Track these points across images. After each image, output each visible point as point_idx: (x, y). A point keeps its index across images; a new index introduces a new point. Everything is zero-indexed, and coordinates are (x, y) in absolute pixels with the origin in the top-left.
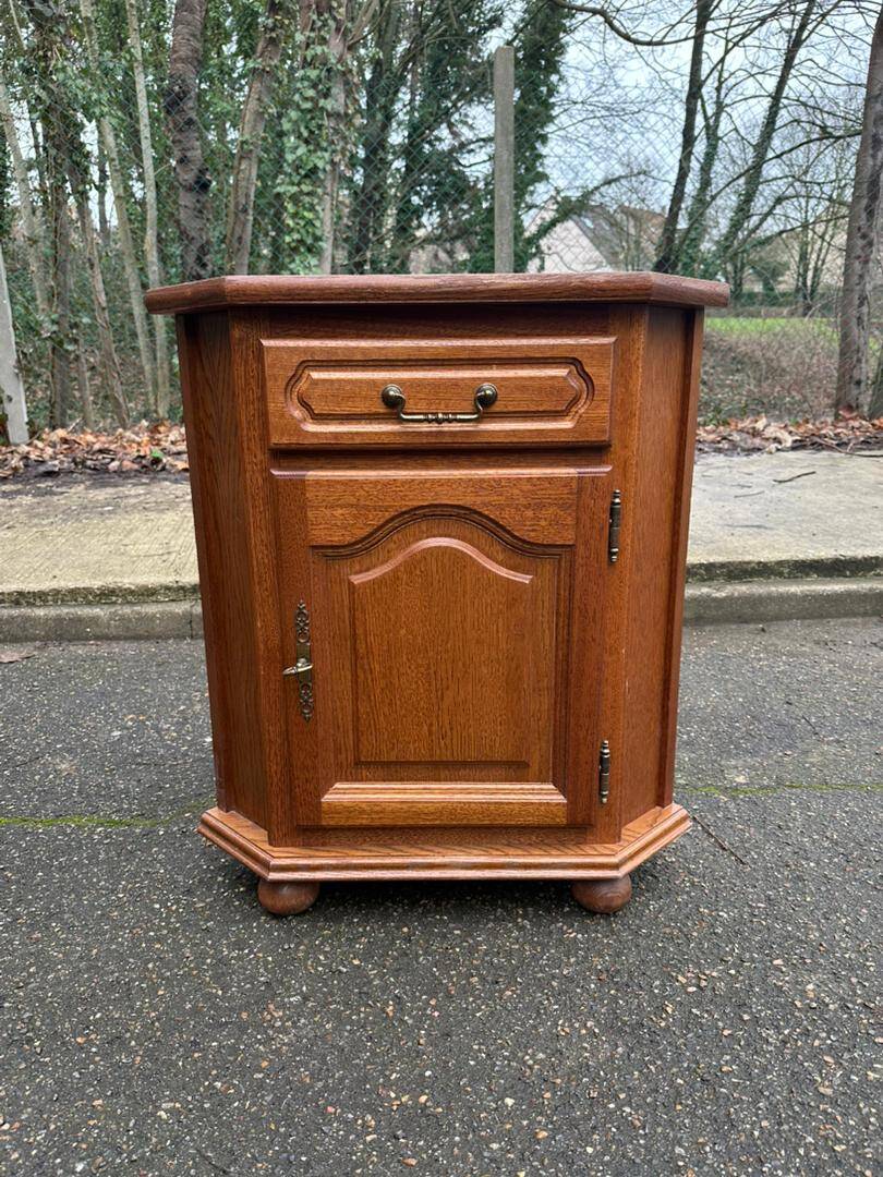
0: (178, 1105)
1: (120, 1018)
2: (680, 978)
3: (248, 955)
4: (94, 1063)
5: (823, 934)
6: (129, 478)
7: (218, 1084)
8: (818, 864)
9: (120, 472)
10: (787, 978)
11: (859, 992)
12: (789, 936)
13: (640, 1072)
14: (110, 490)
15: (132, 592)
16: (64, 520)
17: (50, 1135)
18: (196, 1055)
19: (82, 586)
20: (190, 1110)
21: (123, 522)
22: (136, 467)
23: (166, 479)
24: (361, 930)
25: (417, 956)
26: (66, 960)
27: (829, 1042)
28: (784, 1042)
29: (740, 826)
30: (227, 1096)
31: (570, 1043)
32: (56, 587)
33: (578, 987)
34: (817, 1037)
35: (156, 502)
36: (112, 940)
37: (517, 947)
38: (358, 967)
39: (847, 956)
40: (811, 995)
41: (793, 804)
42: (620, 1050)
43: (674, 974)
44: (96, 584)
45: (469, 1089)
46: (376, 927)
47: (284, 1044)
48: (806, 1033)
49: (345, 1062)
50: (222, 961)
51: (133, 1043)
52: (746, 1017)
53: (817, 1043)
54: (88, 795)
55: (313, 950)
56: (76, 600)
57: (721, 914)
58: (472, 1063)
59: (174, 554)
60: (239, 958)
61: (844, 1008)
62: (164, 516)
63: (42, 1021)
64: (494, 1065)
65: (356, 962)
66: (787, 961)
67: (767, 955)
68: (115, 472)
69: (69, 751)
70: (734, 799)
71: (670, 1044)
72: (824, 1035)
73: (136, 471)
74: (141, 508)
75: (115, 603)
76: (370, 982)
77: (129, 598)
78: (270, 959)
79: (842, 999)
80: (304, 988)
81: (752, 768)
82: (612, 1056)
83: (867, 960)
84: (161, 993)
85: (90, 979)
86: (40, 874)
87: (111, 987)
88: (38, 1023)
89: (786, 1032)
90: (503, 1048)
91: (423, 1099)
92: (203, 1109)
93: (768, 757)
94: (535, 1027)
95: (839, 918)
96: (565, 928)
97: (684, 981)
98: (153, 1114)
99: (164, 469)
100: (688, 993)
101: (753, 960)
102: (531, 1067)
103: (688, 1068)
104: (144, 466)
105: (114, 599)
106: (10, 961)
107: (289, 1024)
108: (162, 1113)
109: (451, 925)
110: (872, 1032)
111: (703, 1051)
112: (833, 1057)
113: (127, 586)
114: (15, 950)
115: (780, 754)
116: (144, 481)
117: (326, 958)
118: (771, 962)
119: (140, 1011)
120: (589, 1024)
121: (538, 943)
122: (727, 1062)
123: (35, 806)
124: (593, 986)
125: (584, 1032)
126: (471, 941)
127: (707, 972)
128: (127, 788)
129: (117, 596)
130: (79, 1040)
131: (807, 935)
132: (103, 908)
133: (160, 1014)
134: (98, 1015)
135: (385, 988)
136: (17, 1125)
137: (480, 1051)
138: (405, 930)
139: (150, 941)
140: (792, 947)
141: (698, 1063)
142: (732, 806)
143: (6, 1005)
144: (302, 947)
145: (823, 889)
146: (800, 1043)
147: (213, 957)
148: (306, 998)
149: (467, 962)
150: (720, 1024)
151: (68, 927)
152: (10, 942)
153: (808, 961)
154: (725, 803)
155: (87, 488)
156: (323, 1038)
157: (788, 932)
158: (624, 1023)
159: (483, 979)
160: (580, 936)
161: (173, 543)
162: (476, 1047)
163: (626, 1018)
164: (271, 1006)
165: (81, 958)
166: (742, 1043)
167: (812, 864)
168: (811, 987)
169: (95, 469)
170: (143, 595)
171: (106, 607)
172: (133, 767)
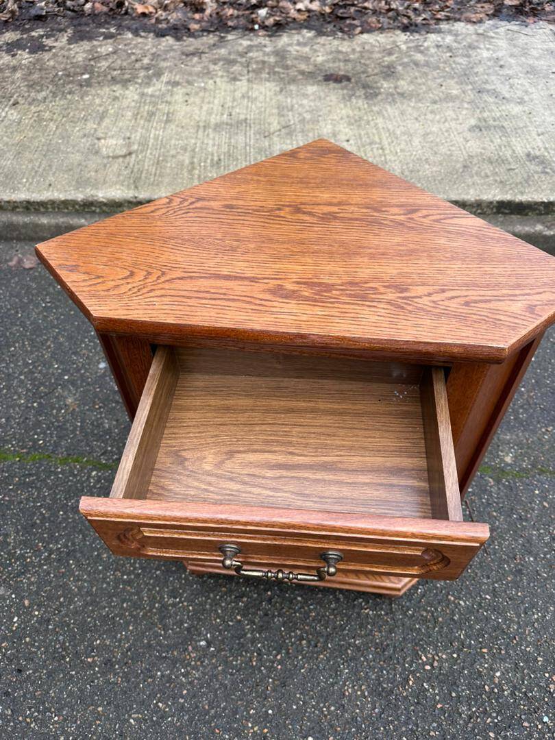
0: (140, 716)
1: (110, 645)
2: (423, 658)
3: (179, 603)
4: (98, 678)
5: (519, 627)
6: (100, 25)
7: (160, 704)
8: (535, 559)
9: (93, 15)
10: (486, 665)
11: (526, 682)
12: (497, 628)
13: (385, 728)
14: (86, 45)
15: (105, 204)
16: (54, 93)
17: (78, 727)
18: (149, 680)
19: (70, 198)
20: (146, 720)
21: (97, 101)
22: (105, 9)
23: (129, 29)
24: (243, 589)
25: (274, 616)
26: (79, 594)
27: (496, 721)
28: (470, 717)
29: (495, 514)
30: (165, 712)
31: (349, 701)
32: (52, 198)
33: (362, 655)
34: (490, 716)
35: (121, 69)
36: (104, 579)
37: (332, 617)
38: (240, 621)
39: (528, 649)
40: (497, 681)
41: (537, 492)
42: (377, 710)
43: (420, 653)
44: (80, 197)
45: (290, 727)
46: (253, 588)
47: (196, 678)
48: (485, 712)
49: (227, 697)
50: (164, 607)
51: (117, 666)
52: (454, 695)
53: (489, 720)
54: (87, 434)
55: (216, 603)
56: (67, 209)
57: (461, 602)
58: (294, 707)
59: (134, 156)
60: (174, 605)
61: (513, 694)
62: (127, 92)
63: (70, 642)
64: (306, 711)
65: (239, 618)
66: (490, 649)
67: (480, 643)
68: (89, 15)
69: (73, 383)
70: (498, 481)
71: (405, 709)
72: (494, 715)
73: (106, 14)
74: (109, 77)
75: (94, 212)
76: (245, 634)
77: (104, 208)
78: (191, 608)
79: (514, 687)
80: (209, 635)
81: (520, 445)
82: (371, 714)
83: (539, 655)
84: (131, 628)
85: (93, 611)
86: (61, 513)
87: (104, 619)
88: (67, 644)
89: (474, 709)
90: (313, 698)
91: (266, 730)
92: (152, 720)
93: (534, 432)
94: (332, 685)
95: (534, 614)
96: (363, 604)
97: (424, 659)
98: (128, 721)
99: (126, 13)
100: (424, 670)
101: (470, 646)
102: (325, 716)
103: (411, 730)
104: (111, 10)
105: (93, 208)
106: (51, 591)
107: (199, 663)
108: (132, 721)
109: (297, 592)
110: (523, 717)
111: (423, 718)
112: (494, 733)
113: (101, 200)
114: (51, 582)
115: (543, 430)
116: (113, 30)
117: (222, 611)
118: (481, 649)
119: (120, 641)
120: (363, 687)
121: (346, 615)
122: (434, 727)
123: (55, 441)
124: (371, 656)
125: (359, 693)
126: (306, 608)
127: (440, 654)
128: (110, 429)
129: (95, 206)
130: (89, 660)
131: (509, 627)
132: (98, 550)
133: (131, 645)
134: (98, 642)
135: (253, 641)
136: (61, 718)
137: (300, 699)
138: (269, 593)
139: (125, 582)
140: (497, 638)
141: (417, 727)
142: (494, 490)
143: (50, 627)
144: (209, 601)
145: (532, 585)
146: (479, 720)
147: (159, 602)
148: (209, 644)
149: (302, 626)
150: (438, 698)
151: (79, 566)
152: (49, 573)
153: (503, 652)
154: (491, 487)
155: (70, 41)
156: (216, 676)
157: (498, 623)
158: (383, 689)
159: (309, 642)
160: (371, 612)
161: (133, 136)
162: (298, 696)
163: (385, 686)
164: (190, 648)
165: (87, 592)
166: (446, 715)
167: (532, 559)
168: (498, 674)
169: (73, 11)
170: (113, 206)
171: (88, 216)
172: (114, 405)
